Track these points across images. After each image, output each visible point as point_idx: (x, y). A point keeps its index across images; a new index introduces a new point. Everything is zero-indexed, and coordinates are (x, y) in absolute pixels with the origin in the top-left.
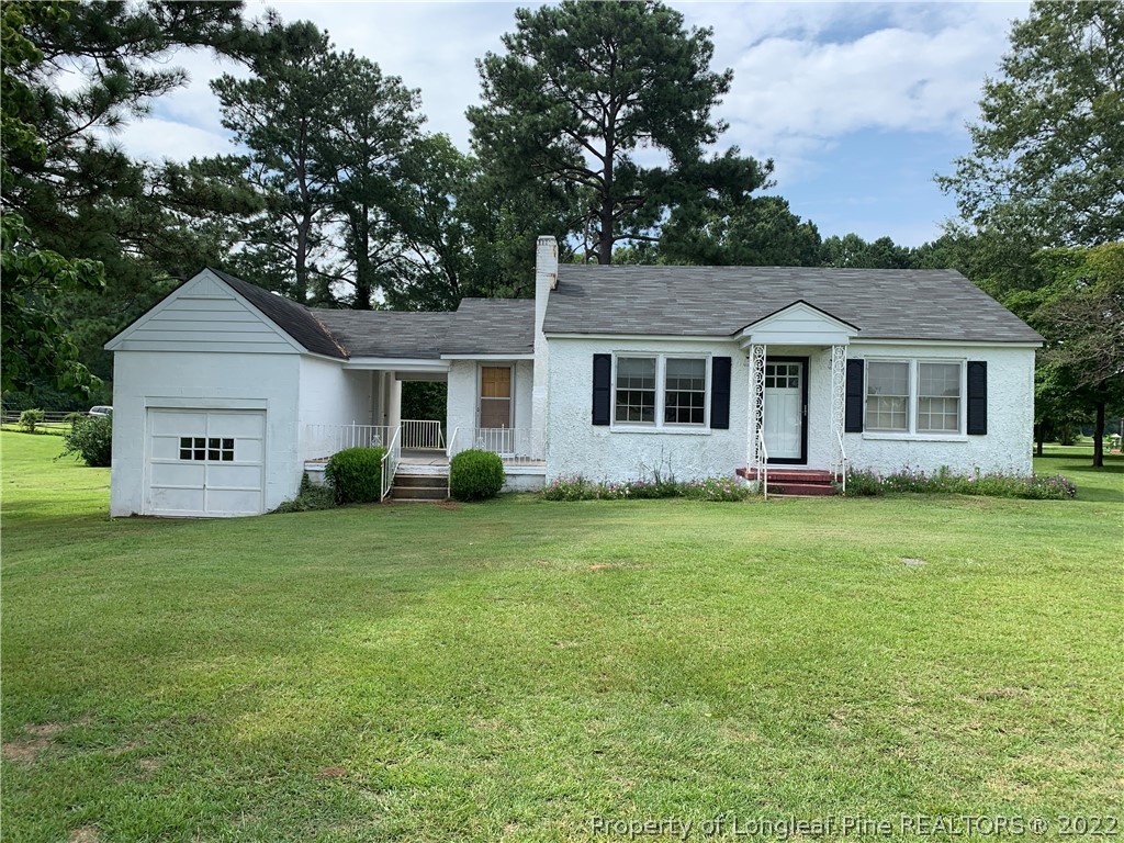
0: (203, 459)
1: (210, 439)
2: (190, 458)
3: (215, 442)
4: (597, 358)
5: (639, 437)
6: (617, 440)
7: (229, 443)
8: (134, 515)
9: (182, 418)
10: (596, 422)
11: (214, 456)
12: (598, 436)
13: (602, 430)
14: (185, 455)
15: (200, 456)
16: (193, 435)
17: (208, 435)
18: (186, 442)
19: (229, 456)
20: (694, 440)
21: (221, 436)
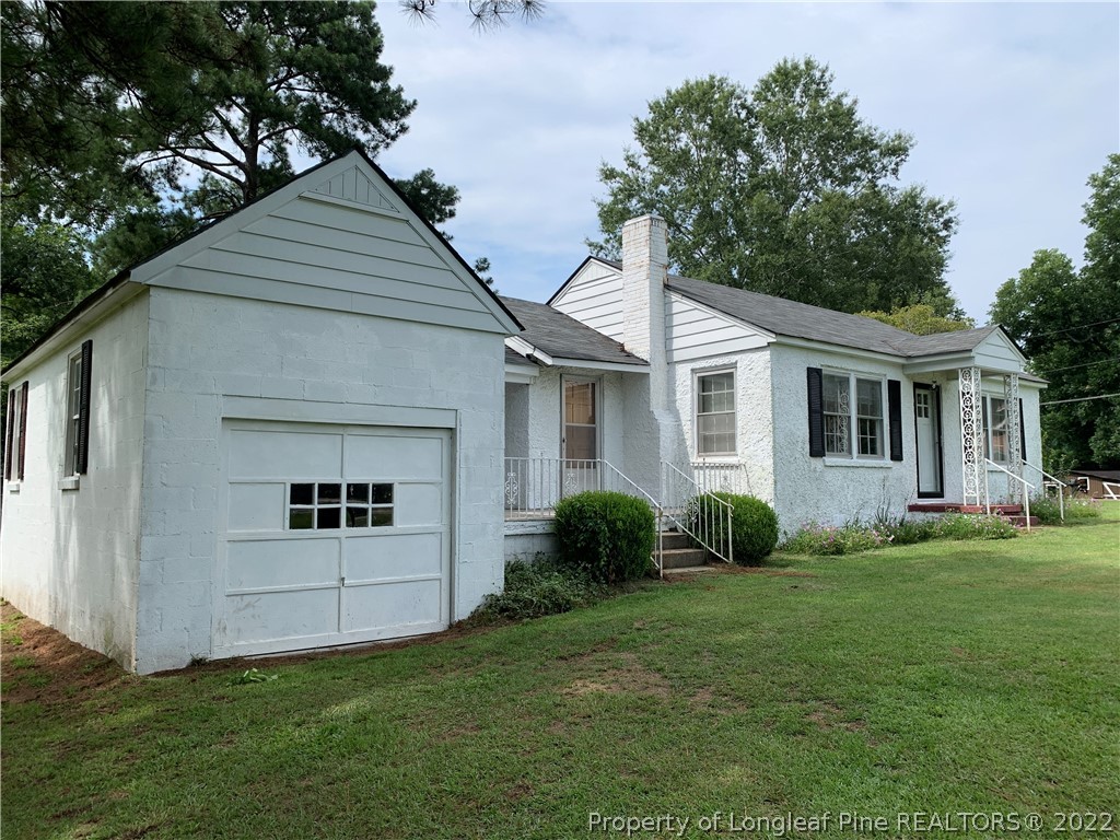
0: (337, 525)
1: (349, 486)
2: (310, 526)
3: (358, 491)
4: (810, 371)
5: (844, 471)
6: (830, 475)
7: (384, 492)
8: (198, 664)
9: (292, 442)
10: (813, 454)
11: (356, 518)
12: (815, 471)
13: (817, 463)
14: (299, 521)
15: (329, 520)
16: (317, 478)
17: (347, 477)
18: (301, 493)
19: (384, 519)
20: (880, 474)
21: (370, 478)
